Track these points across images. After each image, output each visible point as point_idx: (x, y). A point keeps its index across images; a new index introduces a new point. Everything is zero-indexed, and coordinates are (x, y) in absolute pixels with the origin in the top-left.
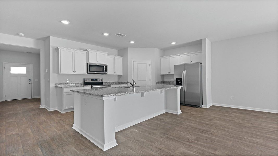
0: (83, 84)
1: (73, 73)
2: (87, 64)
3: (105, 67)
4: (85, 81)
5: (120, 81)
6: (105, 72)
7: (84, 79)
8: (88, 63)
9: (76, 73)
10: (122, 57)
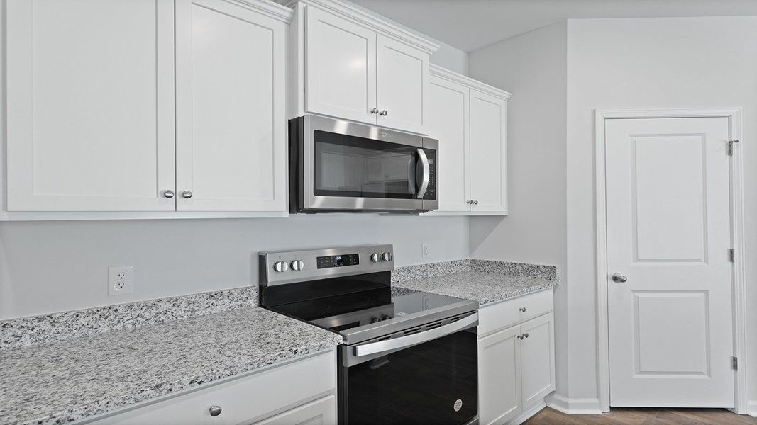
0: (253, 302)
1: (165, 210)
2: (295, 127)
3: (423, 156)
4: (272, 280)
5: (478, 256)
6: (425, 197)
7: (262, 259)
8: (301, 114)
9: (186, 210)
10: (506, 94)
